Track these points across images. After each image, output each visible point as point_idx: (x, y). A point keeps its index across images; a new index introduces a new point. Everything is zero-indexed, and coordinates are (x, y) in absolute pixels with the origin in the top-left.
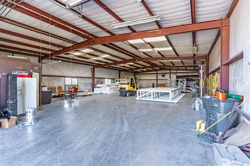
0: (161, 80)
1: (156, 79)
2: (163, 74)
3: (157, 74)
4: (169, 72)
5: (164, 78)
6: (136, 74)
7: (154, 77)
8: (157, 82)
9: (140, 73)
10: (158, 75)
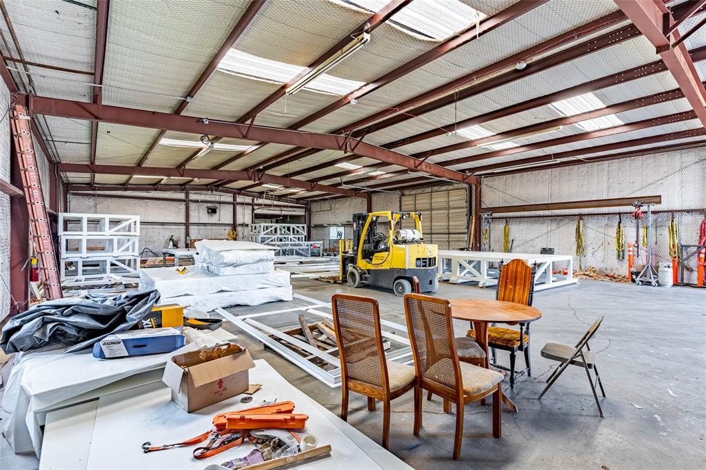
0: (205, 224)
1: (184, 221)
2: (209, 205)
3: (187, 201)
4: (231, 200)
5: (214, 219)
6: (74, 194)
7: (174, 214)
8: (187, 234)
9: (98, 192)
10: (192, 206)
